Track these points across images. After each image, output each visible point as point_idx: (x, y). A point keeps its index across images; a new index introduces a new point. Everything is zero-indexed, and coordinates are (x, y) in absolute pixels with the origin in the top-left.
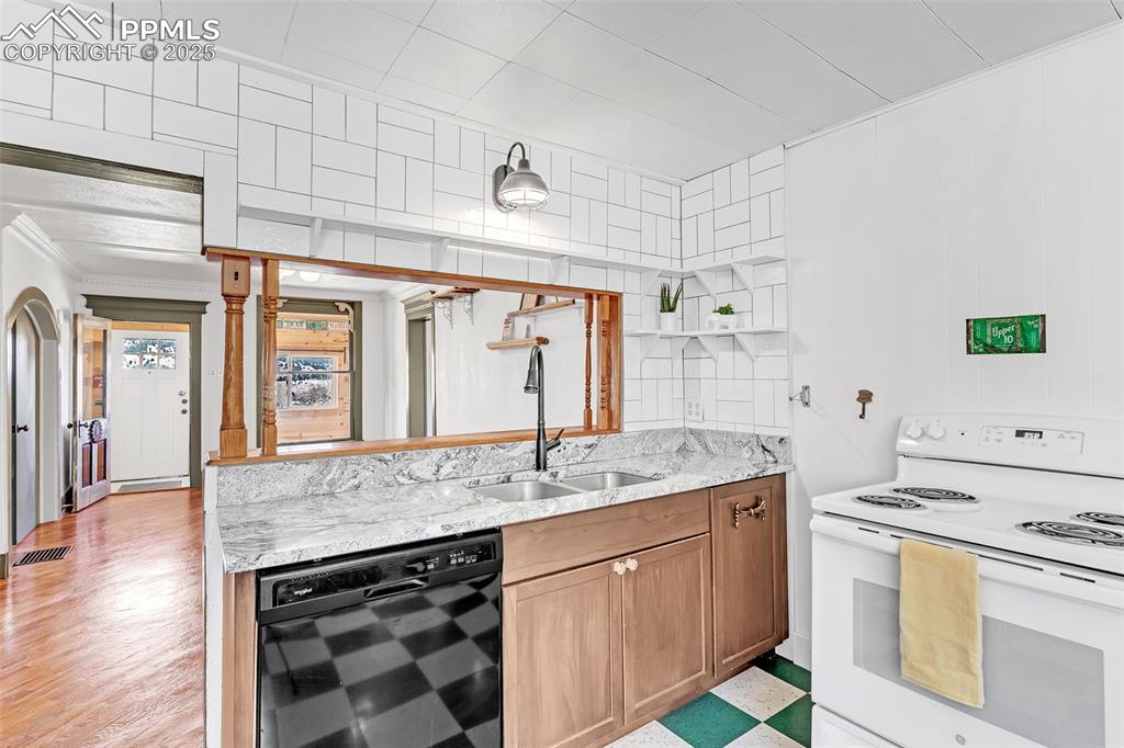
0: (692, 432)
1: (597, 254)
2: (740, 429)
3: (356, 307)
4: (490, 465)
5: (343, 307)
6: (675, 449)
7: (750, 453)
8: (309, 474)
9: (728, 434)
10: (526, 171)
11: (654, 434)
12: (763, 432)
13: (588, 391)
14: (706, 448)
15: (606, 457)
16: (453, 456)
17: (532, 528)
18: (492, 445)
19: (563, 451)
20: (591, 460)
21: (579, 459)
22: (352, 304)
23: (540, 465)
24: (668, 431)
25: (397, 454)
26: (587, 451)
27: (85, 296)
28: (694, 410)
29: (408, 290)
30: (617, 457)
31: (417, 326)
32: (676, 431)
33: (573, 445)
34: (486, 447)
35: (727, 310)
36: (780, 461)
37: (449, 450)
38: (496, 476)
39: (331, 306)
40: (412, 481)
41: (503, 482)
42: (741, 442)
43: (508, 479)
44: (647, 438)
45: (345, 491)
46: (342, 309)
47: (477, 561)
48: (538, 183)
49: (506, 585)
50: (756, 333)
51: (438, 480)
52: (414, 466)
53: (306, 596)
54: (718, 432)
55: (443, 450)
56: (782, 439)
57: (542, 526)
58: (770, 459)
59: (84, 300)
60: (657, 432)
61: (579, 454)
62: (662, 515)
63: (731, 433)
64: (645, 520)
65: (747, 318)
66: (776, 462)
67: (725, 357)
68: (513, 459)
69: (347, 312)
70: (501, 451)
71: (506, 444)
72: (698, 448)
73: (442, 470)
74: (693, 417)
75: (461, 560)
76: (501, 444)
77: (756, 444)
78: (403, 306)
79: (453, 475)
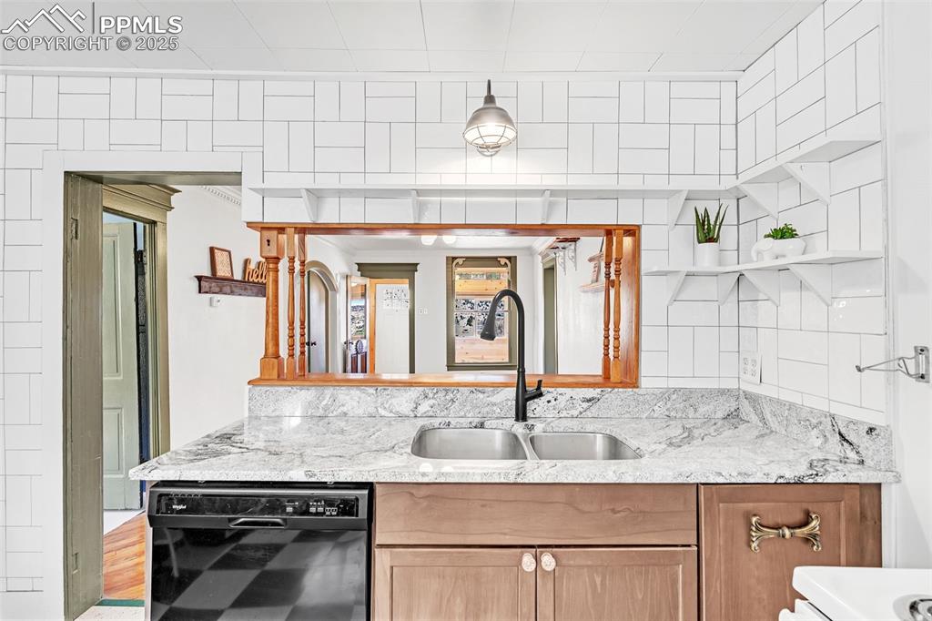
0: (747, 396)
1: (608, 183)
2: (810, 402)
3: (512, 259)
4: (469, 408)
5: (503, 261)
6: (720, 414)
7: (821, 440)
8: (309, 398)
9: (791, 406)
10: (492, 106)
11: (687, 394)
12: (843, 412)
13: (607, 337)
14: (763, 419)
15: (611, 414)
16: (431, 395)
17: (414, 491)
18: (471, 389)
19: (553, 402)
20: (590, 415)
21: (575, 413)
22: (509, 258)
23: (521, 415)
24: (710, 391)
25: (379, 389)
26: (585, 405)
27: (358, 264)
28: (749, 367)
29: (543, 243)
30: (628, 415)
31: (550, 272)
32: (722, 392)
33: (568, 397)
34: (465, 390)
35: (784, 233)
36: (868, 462)
37: (427, 390)
38: (470, 420)
39: (493, 261)
40: (392, 415)
41: (475, 427)
42: (810, 422)
43: (482, 426)
44: (674, 397)
45: (337, 416)
46: (503, 263)
47: (337, 515)
48: (504, 116)
49: (381, 546)
50: (832, 263)
51: (416, 416)
52: (394, 401)
53: (181, 511)
54: (779, 402)
55: (422, 389)
56: (871, 430)
57: (424, 491)
58: (852, 455)
59: (357, 266)
60: (691, 391)
61: (573, 407)
62: (607, 507)
63: (794, 404)
64: (577, 509)
65: (819, 241)
66: (862, 462)
67: (789, 298)
68: (494, 404)
69: (506, 264)
70: (481, 396)
71: (486, 389)
72: (754, 418)
73: (419, 408)
74: (748, 377)
75: (320, 510)
76: (481, 389)
77: (830, 427)
78: (540, 258)
79: (431, 413)
